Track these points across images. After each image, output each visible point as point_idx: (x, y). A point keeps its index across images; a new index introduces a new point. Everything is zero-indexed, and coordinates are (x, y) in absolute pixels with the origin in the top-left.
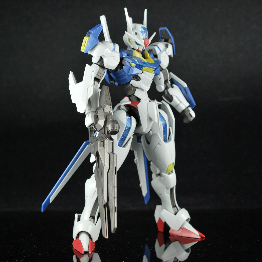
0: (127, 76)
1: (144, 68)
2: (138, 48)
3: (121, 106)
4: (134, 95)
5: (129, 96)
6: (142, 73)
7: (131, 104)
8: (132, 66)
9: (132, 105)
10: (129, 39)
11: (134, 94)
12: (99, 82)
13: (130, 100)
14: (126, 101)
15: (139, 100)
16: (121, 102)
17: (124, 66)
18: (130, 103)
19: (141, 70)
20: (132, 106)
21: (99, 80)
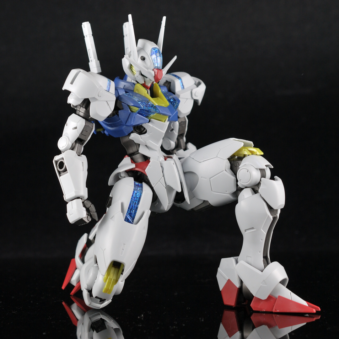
0: (125, 126)
1: (152, 115)
2: (145, 82)
3: (120, 173)
4: (139, 153)
5: (131, 155)
6: (149, 121)
7: (135, 168)
8: (133, 110)
9: (137, 169)
10: (131, 65)
11: (138, 151)
12: (83, 144)
13: (133, 161)
14: (126, 164)
15: (146, 159)
16: (120, 167)
17: (119, 111)
18: (133, 166)
19: (147, 117)
20: (137, 172)
21: (83, 142)
